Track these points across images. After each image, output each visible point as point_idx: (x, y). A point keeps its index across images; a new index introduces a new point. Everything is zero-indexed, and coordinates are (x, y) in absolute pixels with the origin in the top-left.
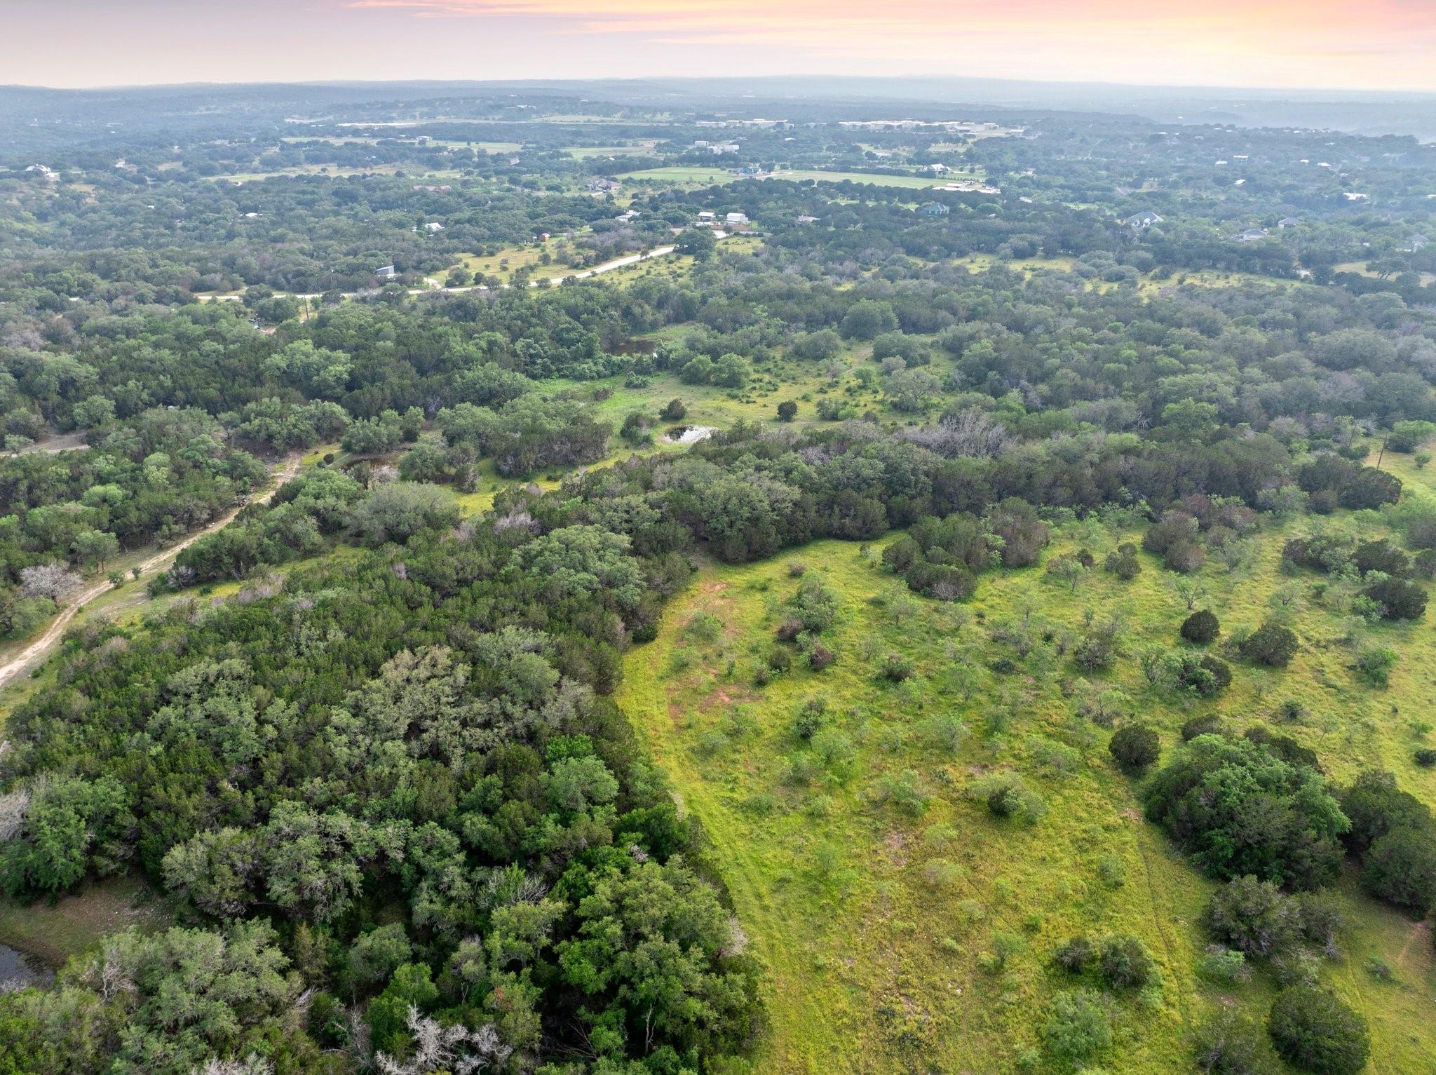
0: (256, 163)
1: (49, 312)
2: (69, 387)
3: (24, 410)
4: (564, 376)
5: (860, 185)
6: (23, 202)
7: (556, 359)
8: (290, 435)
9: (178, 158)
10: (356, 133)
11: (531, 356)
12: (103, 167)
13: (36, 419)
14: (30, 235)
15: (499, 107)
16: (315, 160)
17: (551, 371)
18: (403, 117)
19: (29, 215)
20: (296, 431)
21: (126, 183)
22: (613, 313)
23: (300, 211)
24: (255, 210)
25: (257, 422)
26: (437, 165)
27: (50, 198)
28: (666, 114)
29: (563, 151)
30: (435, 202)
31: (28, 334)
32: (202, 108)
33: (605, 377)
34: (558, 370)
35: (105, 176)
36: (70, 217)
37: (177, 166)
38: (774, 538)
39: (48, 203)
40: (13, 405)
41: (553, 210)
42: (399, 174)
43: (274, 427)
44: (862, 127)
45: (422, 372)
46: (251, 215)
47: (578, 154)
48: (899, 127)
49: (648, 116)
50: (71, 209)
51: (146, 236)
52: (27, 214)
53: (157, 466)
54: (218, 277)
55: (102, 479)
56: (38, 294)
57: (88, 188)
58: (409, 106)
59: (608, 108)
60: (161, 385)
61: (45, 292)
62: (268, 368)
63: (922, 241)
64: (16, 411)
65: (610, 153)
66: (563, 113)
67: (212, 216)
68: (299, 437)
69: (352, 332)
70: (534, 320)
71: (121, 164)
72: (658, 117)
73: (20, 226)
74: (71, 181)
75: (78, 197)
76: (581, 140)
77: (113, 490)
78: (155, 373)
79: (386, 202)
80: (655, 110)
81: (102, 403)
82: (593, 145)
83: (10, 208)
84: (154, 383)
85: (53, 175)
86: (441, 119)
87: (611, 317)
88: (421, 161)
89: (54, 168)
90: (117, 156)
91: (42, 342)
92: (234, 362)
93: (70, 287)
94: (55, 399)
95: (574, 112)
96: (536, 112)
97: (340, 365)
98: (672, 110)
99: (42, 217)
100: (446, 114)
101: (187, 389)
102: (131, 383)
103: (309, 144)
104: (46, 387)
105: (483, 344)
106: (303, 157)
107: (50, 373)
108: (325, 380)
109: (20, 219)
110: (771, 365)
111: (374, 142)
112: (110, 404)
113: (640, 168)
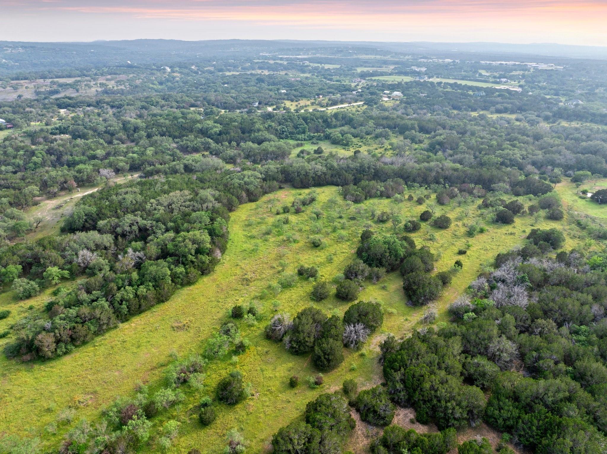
0: (240, 68)
1: (144, 110)
2: (136, 129)
3: (121, 134)
4: (293, 139)
5: (461, 85)
6: (156, 78)
7: (291, 133)
8: (194, 147)
9: (214, 65)
10: (281, 59)
11: (283, 131)
12: (186, 68)
13: (124, 137)
14: (154, 89)
15: (341, 51)
16: (260, 68)
17: (288, 137)
18: (304, 54)
19: (157, 83)
20: (195, 146)
21: (191, 73)
22: (320, 120)
23: (243, 85)
24: (227, 83)
25: (184, 142)
26: (303, 72)
27: (165, 77)
28: (410, 56)
29: (353, 68)
30: (290, 84)
31: (132, 114)
32: (233, 49)
33: (307, 140)
34: (291, 137)
35: (186, 71)
36: (169, 84)
37: (212, 69)
38: (311, 181)
39: (164, 79)
40: (119, 132)
41: (329, 88)
42: (286, 74)
43: (189, 144)
44: (489, 64)
45: (243, 133)
46: (226, 85)
47: (359, 70)
48: (506, 64)
49: (402, 57)
50: (171, 81)
51: (188, 90)
52: (156, 82)
53: (150, 151)
54: (199, 103)
55: (133, 153)
56: (142, 104)
57: (178, 75)
58: (308, 50)
59: (386, 53)
60: (162, 130)
61: (144, 104)
62: (196, 128)
63: (460, 104)
64: (119, 134)
65: (371, 70)
66: (367, 54)
67: (212, 84)
68: (196, 148)
69: (227, 120)
70: (289, 120)
71: (193, 67)
72: (407, 57)
73: (151, 86)
74: (174, 72)
75: (174, 78)
76: (367, 65)
77: (135, 155)
78: (161, 126)
79: (274, 83)
80: (405, 55)
81: (143, 133)
82: (369, 67)
83: (151, 80)
84: (160, 130)
85: (169, 70)
86: (318, 55)
87: (319, 122)
88: (299, 70)
89: (170, 67)
90: (193, 64)
91: (135, 117)
92: (186, 125)
93: (153, 103)
94: (132, 132)
95: (371, 54)
96: (355, 54)
97: (218, 128)
98: (413, 55)
99: (161, 83)
100: (321, 53)
101: (169, 132)
102: (154, 129)
103: (261, 62)
104: (130, 128)
105: (267, 126)
106: (257, 67)
107: (131, 124)
108: (211, 133)
109: (153, 84)
110: (364, 140)
111: (285, 63)
112: (145, 134)
113: (379, 75)
